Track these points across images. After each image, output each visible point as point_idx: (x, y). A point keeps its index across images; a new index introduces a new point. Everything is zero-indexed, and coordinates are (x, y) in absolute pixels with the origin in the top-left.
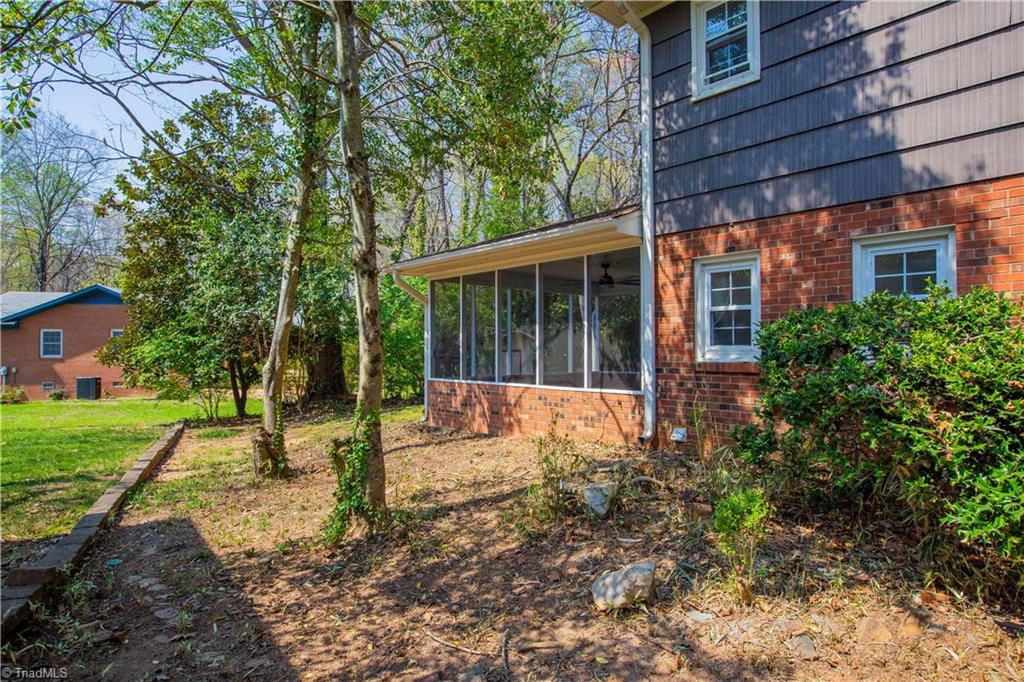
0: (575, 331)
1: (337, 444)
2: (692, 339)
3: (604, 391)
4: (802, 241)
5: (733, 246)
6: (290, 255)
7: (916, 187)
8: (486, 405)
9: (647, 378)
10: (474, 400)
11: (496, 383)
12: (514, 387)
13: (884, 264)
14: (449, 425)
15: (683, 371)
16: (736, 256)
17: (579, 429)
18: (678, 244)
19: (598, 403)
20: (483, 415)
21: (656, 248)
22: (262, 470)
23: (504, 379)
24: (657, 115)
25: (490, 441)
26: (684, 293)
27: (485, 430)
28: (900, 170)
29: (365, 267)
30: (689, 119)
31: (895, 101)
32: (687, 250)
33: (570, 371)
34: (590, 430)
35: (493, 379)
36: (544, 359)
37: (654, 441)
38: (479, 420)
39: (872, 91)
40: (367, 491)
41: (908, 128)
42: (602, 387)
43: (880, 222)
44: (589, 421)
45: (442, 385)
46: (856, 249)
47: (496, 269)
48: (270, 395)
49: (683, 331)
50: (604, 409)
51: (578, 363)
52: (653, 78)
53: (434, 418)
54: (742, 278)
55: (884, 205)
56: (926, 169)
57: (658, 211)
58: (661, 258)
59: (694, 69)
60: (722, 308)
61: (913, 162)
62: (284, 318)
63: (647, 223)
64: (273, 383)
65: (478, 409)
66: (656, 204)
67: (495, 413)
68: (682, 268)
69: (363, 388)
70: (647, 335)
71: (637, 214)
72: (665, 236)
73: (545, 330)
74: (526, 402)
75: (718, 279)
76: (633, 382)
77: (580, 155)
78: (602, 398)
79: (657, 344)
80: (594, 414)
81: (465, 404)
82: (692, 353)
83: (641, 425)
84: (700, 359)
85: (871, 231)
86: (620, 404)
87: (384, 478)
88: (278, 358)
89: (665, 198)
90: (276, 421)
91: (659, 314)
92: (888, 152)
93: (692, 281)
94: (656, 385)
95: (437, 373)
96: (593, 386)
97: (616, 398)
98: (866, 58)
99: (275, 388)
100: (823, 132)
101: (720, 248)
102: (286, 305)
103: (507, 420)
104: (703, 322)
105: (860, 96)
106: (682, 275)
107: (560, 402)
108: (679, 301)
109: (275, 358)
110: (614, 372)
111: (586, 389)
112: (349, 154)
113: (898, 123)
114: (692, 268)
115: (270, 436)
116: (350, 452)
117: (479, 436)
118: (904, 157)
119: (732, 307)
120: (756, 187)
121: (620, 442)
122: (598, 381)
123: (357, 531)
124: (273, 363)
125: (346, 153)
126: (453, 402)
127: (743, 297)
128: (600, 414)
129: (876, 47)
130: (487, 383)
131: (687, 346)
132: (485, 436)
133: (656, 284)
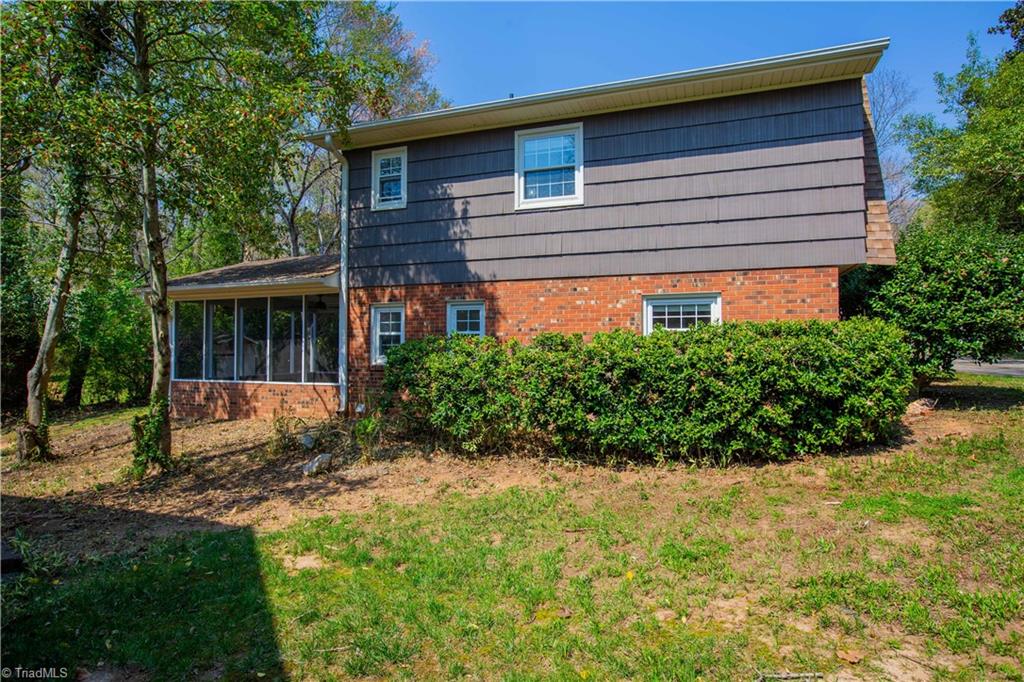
0: (296, 344)
1: (138, 419)
2: (368, 351)
3: (316, 384)
4: (426, 301)
5: (393, 298)
6: (59, 283)
7: (472, 280)
8: (226, 398)
9: (342, 375)
10: (216, 394)
11: (235, 381)
12: (250, 385)
13: (461, 315)
14: (193, 416)
15: (364, 371)
16: (394, 304)
17: (298, 410)
18: (361, 293)
19: (311, 392)
20: (224, 406)
21: (348, 294)
22: (28, 456)
23: (241, 379)
24: (352, 214)
25: (231, 423)
26: (366, 323)
27: (226, 417)
28: (467, 270)
29: (161, 309)
30: (371, 221)
31: (464, 237)
32: (368, 298)
33: (292, 371)
34: (306, 410)
35: (232, 379)
36: (273, 364)
37: (346, 413)
38: (220, 410)
39: (456, 230)
40: (160, 447)
41: (471, 250)
42: (314, 381)
43: (457, 294)
44: (305, 404)
45: (186, 384)
46: (448, 306)
47: (236, 298)
48: (37, 394)
49: (364, 346)
50: (315, 396)
51: (298, 366)
52: (350, 190)
53: (178, 411)
54: (397, 316)
55: (460, 286)
56: (476, 273)
57: (351, 274)
58: (353, 301)
59: (373, 192)
60: (387, 334)
61: (472, 267)
62: (52, 333)
63: (344, 280)
64: (38, 386)
65: (220, 402)
66: (349, 269)
67: (233, 403)
68: (364, 308)
69: (158, 384)
70: (343, 350)
71: (337, 274)
72: (355, 289)
73: (273, 345)
74: (261, 393)
75: (385, 316)
76: (334, 378)
77: (304, 184)
78: (315, 389)
79: (348, 354)
80: (308, 399)
81: (207, 399)
82: (369, 359)
83: (339, 405)
84: (374, 363)
85: (454, 298)
86: (325, 391)
87: (170, 438)
88: (44, 365)
89: (356, 266)
90: (41, 415)
91: (351, 335)
92: (462, 261)
93: (370, 317)
94: (348, 381)
95: (179, 375)
96: (308, 381)
97: (322, 388)
98: (453, 212)
99: (41, 389)
100: (434, 244)
101: (386, 299)
102: (54, 324)
103: (245, 408)
104: (376, 342)
105: (452, 231)
106: (365, 313)
107: (284, 392)
108: (363, 329)
109: (42, 365)
110: (323, 373)
111: (303, 383)
112: (151, 239)
113: (467, 248)
114: (370, 309)
115: (36, 428)
116: (148, 423)
117: (221, 421)
118: (468, 263)
119: (393, 333)
120: (405, 267)
121: (326, 416)
122: (311, 378)
123: (154, 471)
124: (40, 370)
125: (148, 238)
126: (197, 397)
127: (397, 328)
128: (312, 399)
129: (458, 206)
130: (228, 381)
131: (366, 355)
132: (226, 420)
133: (349, 317)
